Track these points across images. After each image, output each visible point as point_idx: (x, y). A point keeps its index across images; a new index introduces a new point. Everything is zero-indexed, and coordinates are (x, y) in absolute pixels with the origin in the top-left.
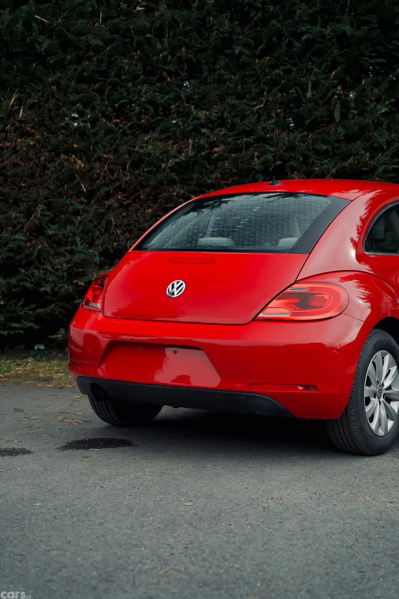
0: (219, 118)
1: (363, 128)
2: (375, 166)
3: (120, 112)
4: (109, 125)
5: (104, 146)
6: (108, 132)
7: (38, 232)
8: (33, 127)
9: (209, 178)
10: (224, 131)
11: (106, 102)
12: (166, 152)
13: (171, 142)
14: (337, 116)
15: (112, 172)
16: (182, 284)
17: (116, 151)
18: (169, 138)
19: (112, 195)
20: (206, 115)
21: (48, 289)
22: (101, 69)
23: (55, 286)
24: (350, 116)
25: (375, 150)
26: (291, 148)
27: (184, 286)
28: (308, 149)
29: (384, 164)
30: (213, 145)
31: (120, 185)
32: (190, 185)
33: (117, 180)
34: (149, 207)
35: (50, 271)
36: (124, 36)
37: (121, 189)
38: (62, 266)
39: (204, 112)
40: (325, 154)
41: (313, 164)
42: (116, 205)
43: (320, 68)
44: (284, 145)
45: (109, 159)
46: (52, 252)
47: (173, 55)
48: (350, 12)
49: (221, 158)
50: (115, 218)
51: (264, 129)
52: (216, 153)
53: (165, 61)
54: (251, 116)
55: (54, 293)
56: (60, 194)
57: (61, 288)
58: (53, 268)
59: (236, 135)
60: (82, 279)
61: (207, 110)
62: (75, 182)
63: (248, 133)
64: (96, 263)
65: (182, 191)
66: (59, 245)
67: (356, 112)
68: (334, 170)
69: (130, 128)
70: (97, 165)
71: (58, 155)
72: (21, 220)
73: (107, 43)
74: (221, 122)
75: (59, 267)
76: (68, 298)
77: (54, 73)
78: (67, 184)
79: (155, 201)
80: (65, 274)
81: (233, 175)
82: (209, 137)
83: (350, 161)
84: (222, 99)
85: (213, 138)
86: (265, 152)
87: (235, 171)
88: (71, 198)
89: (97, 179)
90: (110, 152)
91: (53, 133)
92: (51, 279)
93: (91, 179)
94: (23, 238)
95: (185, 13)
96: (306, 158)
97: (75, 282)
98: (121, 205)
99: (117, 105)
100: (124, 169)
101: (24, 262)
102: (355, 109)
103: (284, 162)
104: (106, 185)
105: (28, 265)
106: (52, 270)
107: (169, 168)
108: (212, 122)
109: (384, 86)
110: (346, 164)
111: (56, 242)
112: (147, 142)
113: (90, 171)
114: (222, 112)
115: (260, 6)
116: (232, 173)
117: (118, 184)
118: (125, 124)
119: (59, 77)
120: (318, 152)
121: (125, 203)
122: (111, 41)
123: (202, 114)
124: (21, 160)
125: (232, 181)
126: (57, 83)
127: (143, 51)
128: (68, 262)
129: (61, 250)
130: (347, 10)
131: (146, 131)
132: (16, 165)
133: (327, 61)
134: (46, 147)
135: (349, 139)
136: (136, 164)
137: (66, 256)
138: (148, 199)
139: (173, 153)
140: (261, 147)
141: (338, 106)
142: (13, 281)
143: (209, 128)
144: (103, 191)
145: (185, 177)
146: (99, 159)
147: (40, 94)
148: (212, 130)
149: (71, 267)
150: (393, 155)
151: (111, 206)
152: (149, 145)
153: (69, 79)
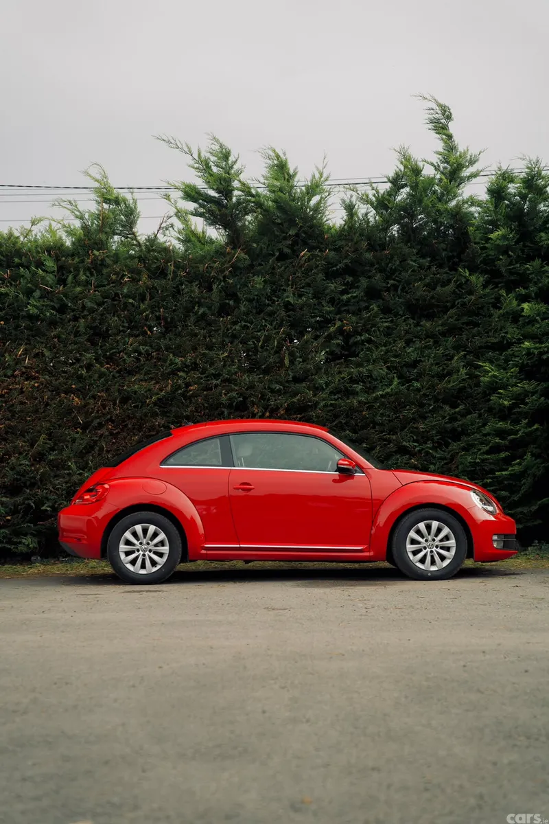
0: (192, 363)
1: (307, 371)
2: (317, 402)
3: (110, 359)
4: (103, 369)
5: (97, 386)
6: (102, 375)
7: (40, 457)
8: (37, 372)
9: (186, 411)
10: (197, 375)
11: (100, 352)
12: (149, 390)
13: (153, 382)
14: (287, 362)
15: (104, 406)
17: (107, 390)
18: (152, 379)
19: (103, 426)
20: (181, 361)
22: (94, 325)
23: (55, 503)
24: (297, 363)
25: (317, 389)
26: (251, 387)
28: (265, 388)
29: (324, 400)
30: (188, 385)
31: (111, 417)
32: (169, 417)
33: (109, 413)
34: (135, 435)
35: (51, 491)
36: (113, 300)
37: (111, 420)
38: (62, 486)
39: (180, 359)
40: (279, 392)
41: (269, 400)
42: (107, 433)
43: (271, 325)
44: (246, 384)
45: (102, 396)
46: (52, 474)
47: (152, 313)
48: (292, 285)
49: (195, 395)
50: (106, 445)
51: (229, 371)
52: (190, 391)
53: (147, 319)
54: (218, 362)
56: (60, 426)
57: (61, 504)
58: (53, 488)
59: (207, 377)
61: (183, 357)
62: (73, 415)
63: (216, 376)
66: (58, 469)
67: (301, 360)
68: (285, 405)
69: (119, 372)
70: (92, 401)
71: (58, 394)
72: (26, 448)
73: (99, 305)
74: (195, 366)
75: (59, 486)
77: (56, 328)
78: (66, 417)
79: (140, 429)
80: (64, 492)
81: (205, 408)
82: (185, 379)
83: (298, 397)
84: (195, 349)
85: (188, 380)
86: (232, 390)
87: (206, 405)
88: (69, 428)
89: (92, 413)
90: (103, 391)
91: (55, 376)
93: (87, 413)
94: (27, 463)
95: (163, 282)
96: (263, 395)
98: (111, 434)
99: (108, 354)
100: (115, 404)
101: (28, 483)
102: (300, 357)
103: (245, 398)
104: (99, 417)
105: (32, 485)
107: (153, 403)
108: (187, 366)
109: (321, 340)
110: (295, 400)
111: (55, 466)
112: (133, 382)
113: (85, 406)
114: (195, 359)
115: (222, 279)
117: (109, 417)
118: (114, 369)
119: (59, 332)
120: (272, 391)
121: (115, 432)
122: (103, 303)
123: (178, 360)
124: (27, 399)
126: (58, 337)
127: (128, 311)
128: (66, 483)
129: (60, 473)
130: (290, 283)
131: (131, 373)
132: (22, 403)
133: (277, 320)
134: (48, 388)
135: (296, 380)
136: (125, 400)
137: (64, 478)
138: (134, 429)
139: (156, 391)
140: (228, 386)
141: (287, 355)
142: (19, 499)
143: (184, 371)
144: (95, 423)
145: (165, 410)
146: (94, 397)
147: (44, 345)
148: (187, 373)
149: (70, 487)
150: (331, 393)
151: (102, 435)
152: (136, 385)
153: (69, 334)
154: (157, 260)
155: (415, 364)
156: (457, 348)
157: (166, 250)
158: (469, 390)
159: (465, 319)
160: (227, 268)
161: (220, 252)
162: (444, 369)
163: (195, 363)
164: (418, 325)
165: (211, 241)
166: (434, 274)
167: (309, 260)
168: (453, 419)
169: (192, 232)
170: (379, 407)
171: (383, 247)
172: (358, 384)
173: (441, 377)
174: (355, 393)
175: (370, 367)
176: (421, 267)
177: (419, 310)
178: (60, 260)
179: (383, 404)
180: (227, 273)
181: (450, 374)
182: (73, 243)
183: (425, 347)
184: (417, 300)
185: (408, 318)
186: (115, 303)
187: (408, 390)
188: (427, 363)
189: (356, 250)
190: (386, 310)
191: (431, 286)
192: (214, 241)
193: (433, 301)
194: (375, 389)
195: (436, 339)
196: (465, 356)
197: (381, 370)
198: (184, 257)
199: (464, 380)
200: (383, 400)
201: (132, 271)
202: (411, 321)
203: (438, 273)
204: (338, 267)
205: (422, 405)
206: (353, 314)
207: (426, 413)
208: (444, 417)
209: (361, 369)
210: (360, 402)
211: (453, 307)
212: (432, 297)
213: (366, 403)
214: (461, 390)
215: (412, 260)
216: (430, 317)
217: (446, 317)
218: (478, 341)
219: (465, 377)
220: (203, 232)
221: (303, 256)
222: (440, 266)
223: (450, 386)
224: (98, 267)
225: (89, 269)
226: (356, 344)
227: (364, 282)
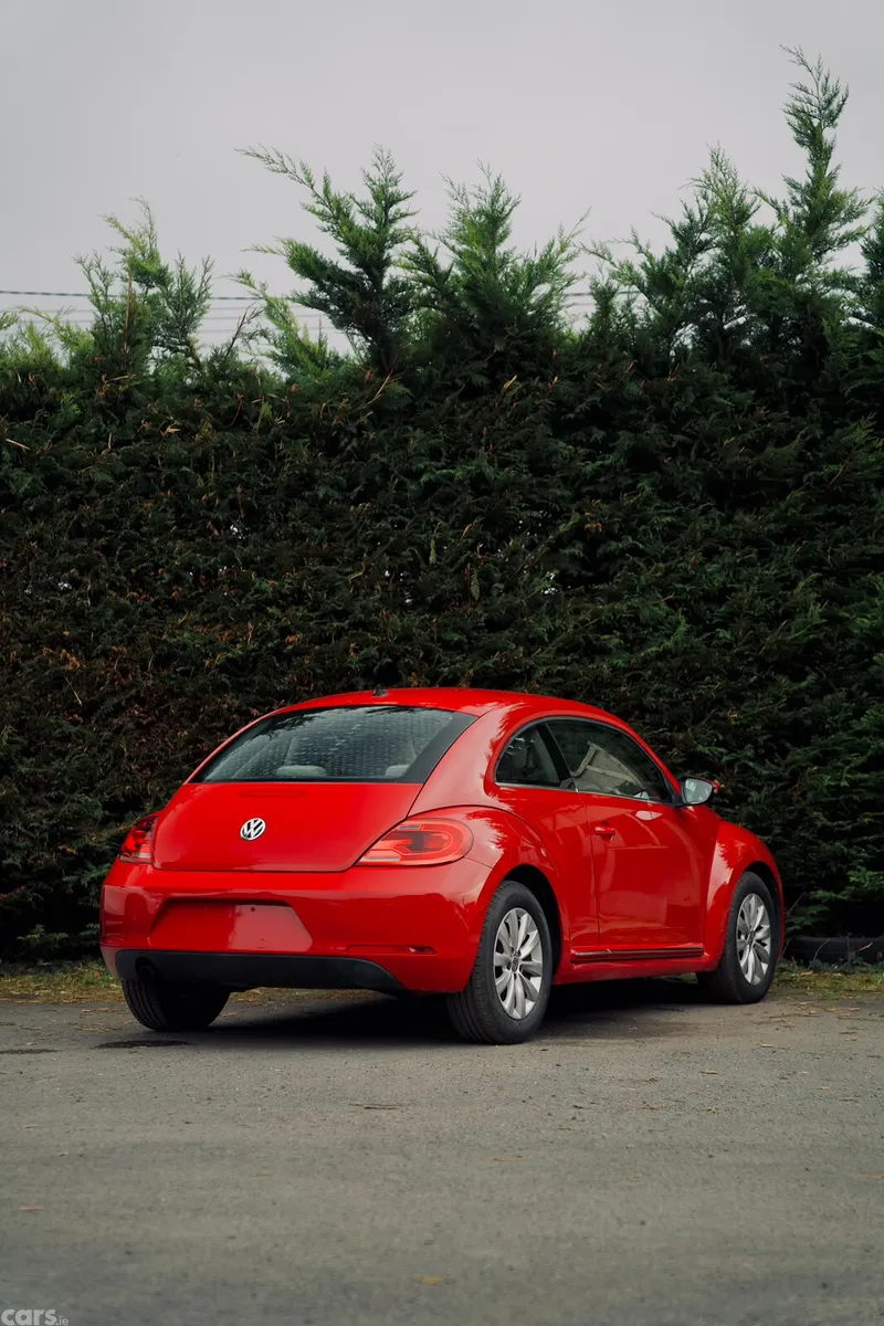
0: (293, 591)
1: (513, 611)
2: (532, 667)
3: (138, 581)
4: (122, 600)
5: (113, 634)
6: (120, 612)
9: (280, 683)
10: (301, 612)
11: (118, 567)
12: (211, 642)
13: (219, 626)
14: (475, 590)
15: (124, 672)
16: (260, 824)
17: (131, 641)
18: (217, 620)
19: (124, 709)
20: (274, 587)
21: (18, 862)
22: (109, 517)
23: (28, 855)
24: (495, 593)
25: (532, 642)
26: (406, 637)
27: (264, 825)
28: (432, 639)
29: (545, 664)
30: (285, 632)
31: (138, 692)
32: (248, 693)
33: (132, 685)
35: (20, 833)
36: (146, 469)
37: (138, 699)
38: (41, 823)
39: (270, 582)
40: (458, 647)
41: (439, 661)
42: (131, 725)
43: (446, 520)
44: (395, 632)
45: (120, 653)
46: (24, 801)
47: (222, 497)
48: (488, 445)
49: (298, 652)
50: (128, 745)
51: (364, 608)
52: (290, 643)
53: (210, 506)
54: (344, 589)
55: (27, 868)
56: (40, 709)
57: (38, 858)
58: (25, 826)
59: (322, 617)
60: (74, 843)
61: (275, 579)
62: (65, 690)
63: (341, 615)
64: (95, 820)
65: (237, 703)
66: (36, 791)
67: (502, 586)
68: (471, 671)
69: (155, 605)
70: (101, 662)
71: (38, 648)
73: (119, 478)
74: (298, 597)
75: (36, 824)
76: (49, 874)
77: (35, 523)
78: (51, 692)
79: (193, 717)
80: (46, 835)
81: (316, 677)
82: (279, 620)
83: (496, 658)
84: (299, 564)
85: (285, 622)
86: (368, 644)
87: (319, 671)
88: (57, 714)
89: (101, 684)
90: (121, 642)
91: (31, 613)
92: (22, 845)
93: (91, 685)
95: (241, 437)
96: (428, 653)
97: (61, 848)
98: (139, 726)
99: (133, 571)
100: (144, 668)
102: (502, 581)
103: (396, 659)
104: (114, 693)
106: (23, 830)
107: (217, 666)
108: (283, 597)
109: (542, 549)
110: (489, 663)
111: (31, 785)
112: (181, 627)
113: (88, 673)
114: (300, 582)
115: (355, 431)
116: (315, 675)
117: (134, 691)
118: (145, 600)
119: (41, 530)
120: (446, 645)
121: (145, 722)
122: (128, 474)
123: (268, 585)
125: (316, 686)
126: (39, 539)
127: (174, 491)
128: (50, 817)
129: (41, 797)
130: (483, 440)
131: (177, 607)
133: (457, 512)
134: (17, 635)
135: (493, 626)
136: (163, 661)
137: (46, 807)
138: (182, 715)
139: (222, 645)
140: (361, 635)
141: (475, 577)
143: (278, 606)
144: (109, 703)
145: (242, 680)
147: (11, 554)
148: (284, 609)
149: (55, 825)
150: (559, 651)
151: (122, 727)
152: (186, 632)
153: (59, 532)
154: (231, 394)
155: (721, 595)
156: (804, 565)
157: (248, 376)
158: (828, 645)
159: (821, 511)
160: (365, 412)
161: (353, 379)
162: (777, 606)
163: (301, 593)
164: (729, 520)
165: (337, 362)
166: (762, 422)
167: (521, 396)
168: (795, 702)
169: (299, 342)
170: (651, 678)
171: (664, 368)
172: (611, 633)
173: (773, 621)
174: (604, 651)
175: (635, 601)
176: (738, 409)
177: (732, 492)
178: (46, 392)
179: (658, 672)
180: (363, 419)
181: (789, 615)
182: (73, 361)
183: (743, 563)
184: (728, 472)
185: (709, 508)
186: (150, 474)
187: (709, 645)
188: (745, 595)
189: (612, 378)
190: (668, 492)
191: (756, 447)
192: (342, 361)
193: (759, 473)
194: (643, 642)
195: (761, 546)
196: (819, 580)
197: (657, 607)
198: (284, 390)
199: (817, 627)
200: (659, 664)
201: (182, 414)
202: (715, 513)
203: (769, 421)
204: (578, 410)
205: (733, 675)
206: (606, 499)
207: (744, 689)
208: (777, 699)
209: (617, 606)
210: (614, 668)
211: (798, 485)
212: (758, 467)
213: (626, 670)
214: (813, 646)
215: (721, 395)
216: (751, 505)
217: (783, 506)
218: (845, 552)
219: (819, 621)
220: (321, 344)
221: (509, 389)
222: (774, 407)
223: (790, 638)
224: (119, 406)
225: (101, 409)
226: (610, 557)
227: (625, 439)
